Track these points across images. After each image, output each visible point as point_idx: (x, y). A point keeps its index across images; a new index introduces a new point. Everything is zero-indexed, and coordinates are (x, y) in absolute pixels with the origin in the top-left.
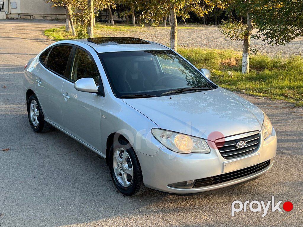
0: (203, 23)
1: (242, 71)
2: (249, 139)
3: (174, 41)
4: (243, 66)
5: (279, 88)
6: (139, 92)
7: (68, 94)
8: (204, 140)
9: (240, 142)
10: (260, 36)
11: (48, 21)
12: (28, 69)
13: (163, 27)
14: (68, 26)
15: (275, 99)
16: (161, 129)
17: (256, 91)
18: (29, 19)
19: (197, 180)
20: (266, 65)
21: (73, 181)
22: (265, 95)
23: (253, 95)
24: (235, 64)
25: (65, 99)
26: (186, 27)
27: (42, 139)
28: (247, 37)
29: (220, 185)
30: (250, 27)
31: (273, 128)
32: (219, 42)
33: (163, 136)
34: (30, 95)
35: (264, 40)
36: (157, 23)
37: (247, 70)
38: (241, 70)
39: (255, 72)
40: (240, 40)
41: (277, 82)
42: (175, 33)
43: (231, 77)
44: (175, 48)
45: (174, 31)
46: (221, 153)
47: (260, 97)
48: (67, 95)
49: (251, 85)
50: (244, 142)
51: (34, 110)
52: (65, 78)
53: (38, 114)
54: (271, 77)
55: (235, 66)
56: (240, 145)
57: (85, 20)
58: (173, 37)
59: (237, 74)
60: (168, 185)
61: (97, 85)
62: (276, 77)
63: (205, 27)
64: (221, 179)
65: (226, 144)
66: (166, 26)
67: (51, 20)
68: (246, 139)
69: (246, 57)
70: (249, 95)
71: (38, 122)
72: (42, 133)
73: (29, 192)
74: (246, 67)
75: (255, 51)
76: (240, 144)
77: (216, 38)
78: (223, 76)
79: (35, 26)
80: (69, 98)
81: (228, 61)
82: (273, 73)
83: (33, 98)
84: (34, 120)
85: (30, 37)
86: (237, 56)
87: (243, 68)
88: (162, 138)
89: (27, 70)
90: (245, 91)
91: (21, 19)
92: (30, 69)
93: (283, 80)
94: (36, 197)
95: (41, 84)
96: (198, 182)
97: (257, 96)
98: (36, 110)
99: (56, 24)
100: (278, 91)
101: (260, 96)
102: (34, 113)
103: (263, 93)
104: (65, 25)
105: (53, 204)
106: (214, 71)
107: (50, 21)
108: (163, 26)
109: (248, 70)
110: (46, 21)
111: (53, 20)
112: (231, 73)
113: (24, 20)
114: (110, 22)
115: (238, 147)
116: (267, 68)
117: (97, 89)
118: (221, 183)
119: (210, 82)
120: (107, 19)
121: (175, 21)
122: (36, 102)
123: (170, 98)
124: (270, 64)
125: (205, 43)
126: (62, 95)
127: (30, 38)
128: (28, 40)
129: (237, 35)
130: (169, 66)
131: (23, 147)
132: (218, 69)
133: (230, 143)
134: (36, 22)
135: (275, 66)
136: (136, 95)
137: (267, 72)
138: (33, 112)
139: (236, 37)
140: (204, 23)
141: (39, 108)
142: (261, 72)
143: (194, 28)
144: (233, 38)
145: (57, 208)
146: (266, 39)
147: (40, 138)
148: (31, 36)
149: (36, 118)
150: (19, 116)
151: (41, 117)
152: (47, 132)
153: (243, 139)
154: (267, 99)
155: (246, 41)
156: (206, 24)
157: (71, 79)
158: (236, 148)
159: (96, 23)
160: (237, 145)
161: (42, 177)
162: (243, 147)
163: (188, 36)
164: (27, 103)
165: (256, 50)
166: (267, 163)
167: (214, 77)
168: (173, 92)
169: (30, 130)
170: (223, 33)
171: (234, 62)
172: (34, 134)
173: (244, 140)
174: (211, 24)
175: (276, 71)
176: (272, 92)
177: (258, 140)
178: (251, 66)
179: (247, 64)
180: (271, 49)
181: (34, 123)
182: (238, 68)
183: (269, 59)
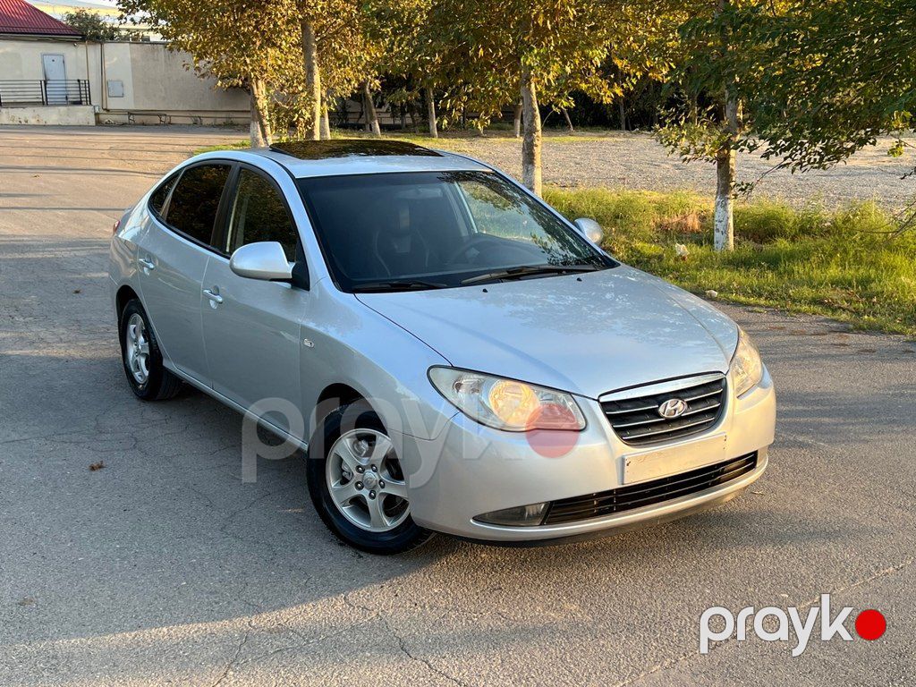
0: (619, 128)
1: (715, 245)
2: (695, 393)
3: (532, 170)
4: (718, 230)
5: (811, 285)
6: (403, 277)
7: (218, 290)
8: (569, 396)
9: (669, 401)
10: (755, 145)
11: (207, 129)
12: (122, 233)
13: (510, 139)
14: (257, 140)
15: (798, 312)
16: (453, 368)
17: (745, 293)
18: (156, 125)
19: (552, 502)
20: (781, 227)
21: (226, 519)
22: (771, 302)
23: (737, 303)
24: (697, 227)
25: (212, 303)
26: (572, 138)
27: (157, 417)
28: (726, 152)
29: (617, 517)
30: (735, 124)
31: (763, 369)
32: (659, 173)
33: (458, 386)
34: (127, 300)
35: (766, 155)
36: (486, 121)
37: (727, 241)
38: (711, 241)
39: (749, 247)
40: (707, 160)
41: (807, 270)
42: (535, 148)
43: (684, 259)
44: (536, 187)
45: (532, 141)
46: (616, 430)
47: (756, 308)
48: (215, 292)
49: (737, 278)
50: (680, 401)
51: (136, 341)
52: (213, 249)
53: (147, 352)
54: (791, 257)
55: (698, 233)
56: (670, 409)
57: (298, 119)
58: (529, 158)
59: (701, 251)
60: (475, 519)
61: (289, 260)
62: (805, 256)
63: (625, 136)
64: (620, 500)
65: (629, 406)
66: (518, 136)
67: (213, 126)
68: (686, 395)
69: (724, 206)
70: (728, 302)
71: (147, 373)
72: (160, 400)
73: (105, 546)
74: (725, 232)
75: (747, 188)
76: (669, 407)
77: (651, 164)
78: (660, 258)
79: (172, 142)
80: (220, 300)
81: (676, 219)
82: (797, 247)
83: (134, 308)
84: (138, 367)
85: (156, 170)
86: (705, 206)
87: (717, 236)
88: (458, 391)
89: (120, 236)
90: (717, 293)
91: (135, 125)
92: (127, 234)
93: (824, 264)
94: (124, 559)
95: (152, 269)
96: (555, 508)
97: (748, 305)
98: (141, 339)
99: (226, 137)
100: (807, 292)
101: (757, 305)
102: (138, 349)
103: (766, 299)
104: (249, 137)
105: (167, 575)
106: (638, 245)
107: (212, 129)
108: (510, 137)
109: (731, 242)
110: (202, 128)
111: (219, 125)
112: (681, 249)
113: (144, 126)
114: (371, 129)
115: (665, 416)
116: (783, 235)
117: (290, 272)
118: (620, 513)
119: (597, 251)
120: (362, 122)
121: (534, 117)
122: (140, 320)
123: (485, 291)
124: (790, 224)
125: (622, 176)
126: (205, 295)
127: (154, 172)
128: (149, 176)
129: (699, 147)
130: (518, 234)
131: (104, 437)
132: (651, 241)
133: (640, 403)
134: (175, 131)
135: (806, 228)
136: (392, 285)
137: (782, 244)
138: (135, 347)
139: (696, 152)
140: (623, 126)
141: (148, 333)
142: (766, 247)
143: (595, 139)
144: (689, 157)
145: (175, 584)
146: (772, 153)
147: (151, 413)
148: (156, 166)
149: (143, 361)
150: (103, 362)
151: (154, 359)
152: (169, 399)
153: (676, 394)
154: (774, 313)
155: (723, 162)
156: (627, 129)
157: (228, 250)
158: (659, 416)
159: (331, 131)
160: (661, 410)
161: (144, 509)
162: (677, 415)
163: (577, 160)
164: (119, 322)
165: (748, 184)
166: (750, 461)
167: (637, 261)
168: (493, 275)
169: (126, 394)
170: (662, 143)
171: (693, 222)
172: (135, 402)
173: (681, 395)
174: (642, 127)
175: (807, 241)
176: (790, 296)
177: (722, 397)
178: (739, 232)
179: (727, 225)
180: (800, 190)
181: (137, 374)
182: (704, 236)
183: (791, 212)
